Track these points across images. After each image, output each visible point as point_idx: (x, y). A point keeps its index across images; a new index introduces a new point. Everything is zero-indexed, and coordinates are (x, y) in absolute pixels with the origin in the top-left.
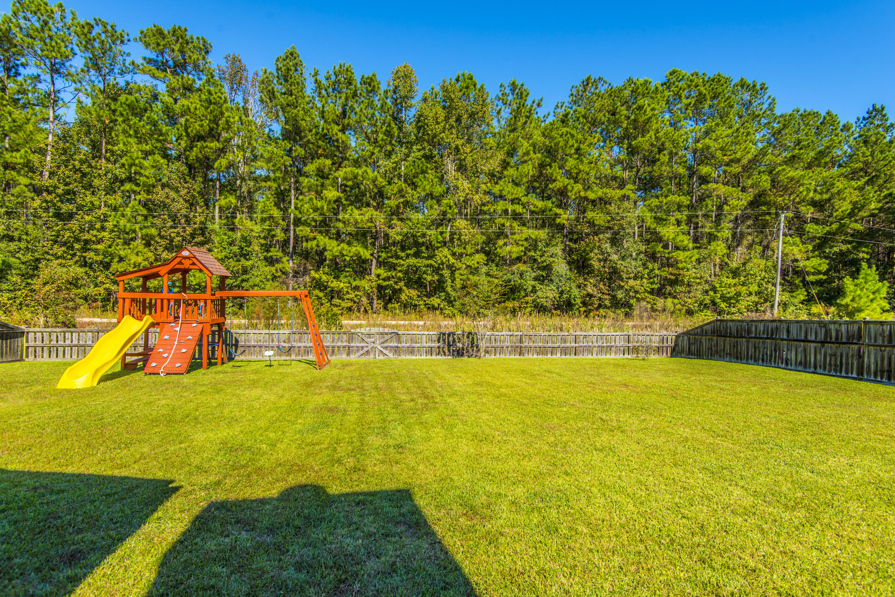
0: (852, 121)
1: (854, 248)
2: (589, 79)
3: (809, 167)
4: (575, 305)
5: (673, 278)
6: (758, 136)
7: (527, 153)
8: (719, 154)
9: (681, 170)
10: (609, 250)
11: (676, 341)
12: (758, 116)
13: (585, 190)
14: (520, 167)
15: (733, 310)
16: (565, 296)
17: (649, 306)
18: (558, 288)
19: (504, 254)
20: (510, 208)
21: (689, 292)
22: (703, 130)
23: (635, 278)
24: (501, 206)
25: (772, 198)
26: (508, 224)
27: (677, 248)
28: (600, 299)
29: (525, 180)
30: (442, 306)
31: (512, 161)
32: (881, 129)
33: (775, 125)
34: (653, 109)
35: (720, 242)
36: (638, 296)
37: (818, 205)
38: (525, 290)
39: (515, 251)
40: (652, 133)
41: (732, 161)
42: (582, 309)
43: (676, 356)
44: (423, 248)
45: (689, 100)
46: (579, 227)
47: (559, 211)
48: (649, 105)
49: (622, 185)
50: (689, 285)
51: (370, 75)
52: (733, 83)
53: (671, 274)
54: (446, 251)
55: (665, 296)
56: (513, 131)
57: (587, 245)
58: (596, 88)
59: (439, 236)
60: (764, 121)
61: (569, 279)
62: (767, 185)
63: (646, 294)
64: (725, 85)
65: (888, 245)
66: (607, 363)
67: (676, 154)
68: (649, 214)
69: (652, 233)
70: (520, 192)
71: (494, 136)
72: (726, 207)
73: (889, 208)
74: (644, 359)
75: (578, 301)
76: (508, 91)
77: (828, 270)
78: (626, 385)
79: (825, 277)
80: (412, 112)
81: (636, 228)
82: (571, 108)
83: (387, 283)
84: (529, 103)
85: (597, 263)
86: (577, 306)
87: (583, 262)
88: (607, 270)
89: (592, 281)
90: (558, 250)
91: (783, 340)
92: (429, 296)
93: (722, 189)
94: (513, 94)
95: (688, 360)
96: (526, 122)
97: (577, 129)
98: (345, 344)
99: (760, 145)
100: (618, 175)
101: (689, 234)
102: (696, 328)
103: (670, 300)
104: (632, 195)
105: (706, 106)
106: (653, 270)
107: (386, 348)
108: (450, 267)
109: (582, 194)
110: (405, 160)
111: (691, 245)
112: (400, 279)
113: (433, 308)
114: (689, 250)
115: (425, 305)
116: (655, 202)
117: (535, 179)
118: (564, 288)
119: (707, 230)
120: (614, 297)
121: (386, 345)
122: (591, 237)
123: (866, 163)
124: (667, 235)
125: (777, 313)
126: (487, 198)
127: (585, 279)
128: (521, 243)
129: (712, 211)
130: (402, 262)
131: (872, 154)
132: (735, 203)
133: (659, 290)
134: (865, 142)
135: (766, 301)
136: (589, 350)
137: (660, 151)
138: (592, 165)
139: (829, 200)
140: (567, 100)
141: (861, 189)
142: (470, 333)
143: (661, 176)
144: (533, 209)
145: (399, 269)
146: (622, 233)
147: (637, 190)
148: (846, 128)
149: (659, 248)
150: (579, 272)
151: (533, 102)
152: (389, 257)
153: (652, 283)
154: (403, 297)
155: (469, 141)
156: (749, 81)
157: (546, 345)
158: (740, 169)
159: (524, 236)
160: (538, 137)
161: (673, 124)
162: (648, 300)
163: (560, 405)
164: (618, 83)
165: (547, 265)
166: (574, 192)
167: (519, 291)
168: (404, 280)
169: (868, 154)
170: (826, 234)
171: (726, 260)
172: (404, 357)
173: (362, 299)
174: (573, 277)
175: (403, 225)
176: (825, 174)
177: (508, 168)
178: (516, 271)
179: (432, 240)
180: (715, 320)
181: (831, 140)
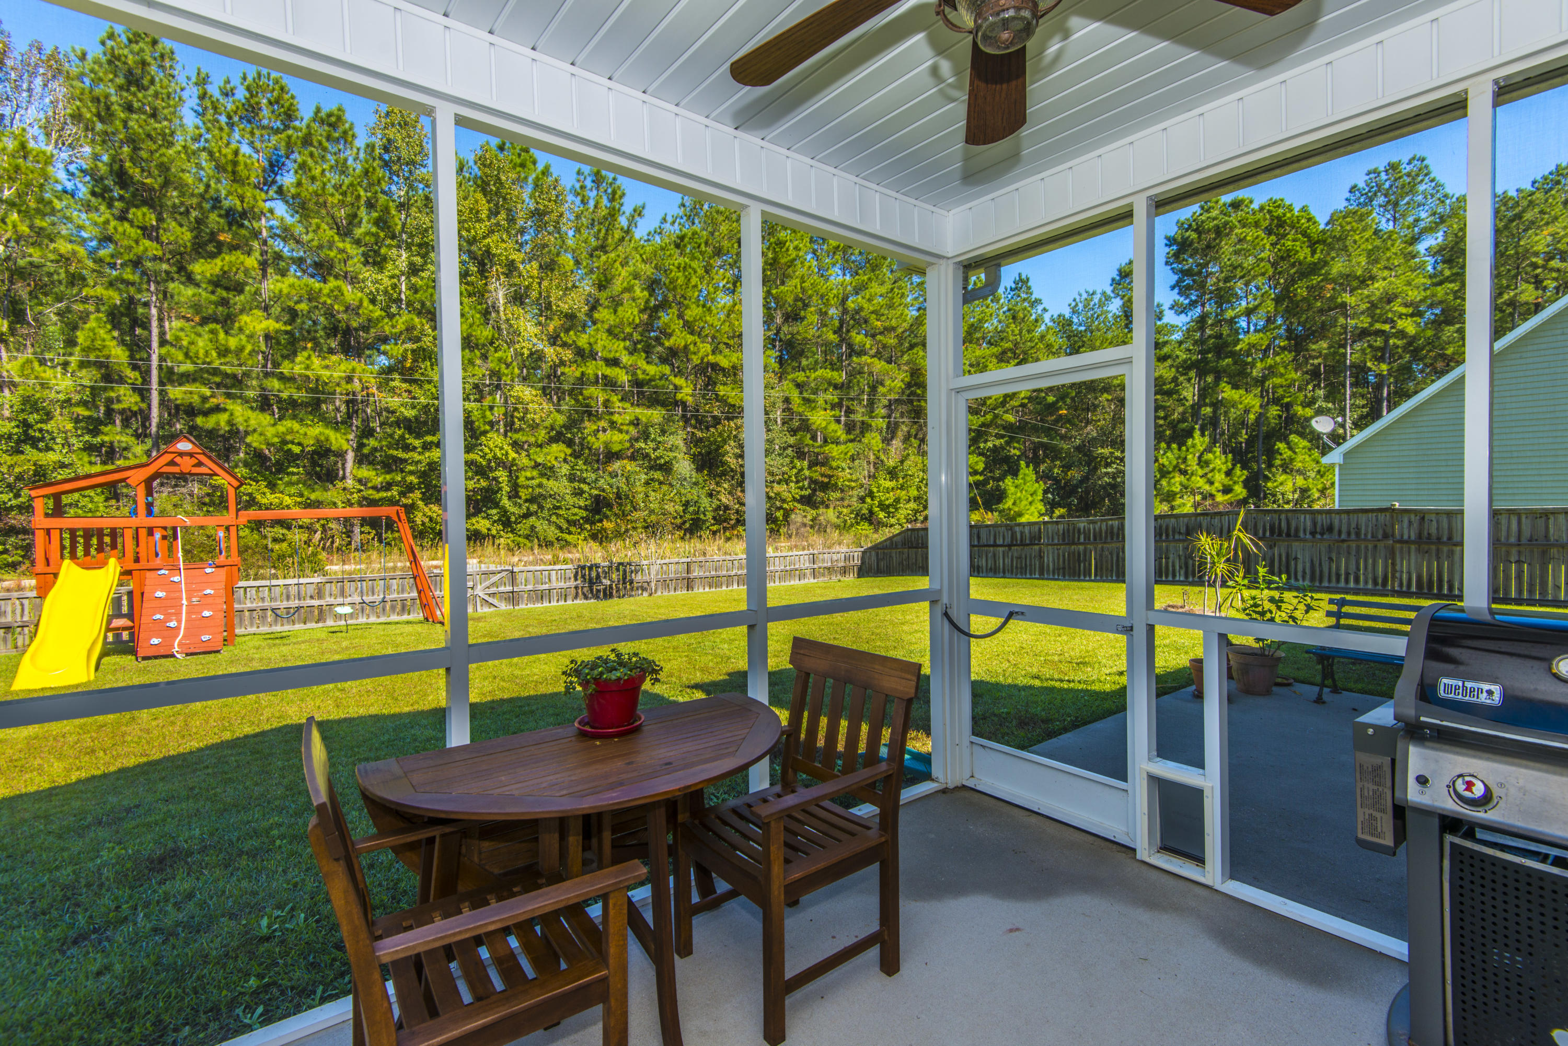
1: (1007, 443)
4: (704, 521)
5: (826, 480)
6: (911, 298)
8: (873, 318)
11: (863, 558)
13: (715, 354)
15: (893, 521)
16: (691, 509)
18: (681, 498)
19: (597, 445)
21: (842, 499)
22: (854, 284)
23: (782, 481)
24: (589, 368)
26: (603, 398)
27: (828, 441)
28: (738, 512)
30: (494, 532)
32: (1027, 304)
34: (796, 248)
35: (874, 434)
36: (785, 506)
39: (617, 440)
40: (796, 281)
41: (886, 329)
42: (715, 528)
43: (863, 576)
46: (707, 407)
47: (679, 382)
50: (843, 490)
51: (334, 109)
53: (823, 475)
54: (499, 438)
55: (816, 505)
56: (603, 249)
57: (720, 435)
59: (488, 413)
61: (696, 484)
63: (795, 504)
65: (1036, 440)
68: (795, 393)
69: (799, 420)
72: (881, 389)
73: (1036, 398)
75: (710, 515)
76: (589, 182)
77: (985, 469)
79: (981, 478)
81: (780, 412)
84: (627, 208)
86: (708, 524)
87: (715, 459)
89: (726, 487)
90: (678, 439)
93: (879, 365)
94: (599, 189)
97: (695, 259)
99: (916, 311)
101: (841, 421)
103: (821, 511)
106: (802, 469)
107: (493, 595)
108: (509, 466)
109: (711, 358)
110: (410, 274)
111: (843, 437)
113: (479, 537)
114: (842, 443)
116: (801, 377)
118: (689, 497)
119: (859, 417)
121: (493, 590)
122: (725, 422)
123: (1016, 344)
124: (816, 422)
126: (570, 354)
127: (718, 484)
128: (625, 428)
129: (865, 393)
130: (417, 457)
131: (1020, 333)
132: (891, 384)
133: (810, 497)
134: (1014, 318)
136: (771, 576)
137: (807, 306)
140: (679, 213)
142: (620, 564)
143: (805, 341)
144: (642, 376)
145: (409, 468)
147: (778, 357)
149: (807, 440)
150: (708, 473)
152: (386, 446)
153: (801, 489)
158: (896, 341)
159: (629, 417)
162: (797, 511)
165: (665, 464)
166: (698, 355)
168: (420, 488)
169: (1017, 332)
170: (980, 426)
171: (883, 457)
172: (524, 606)
173: (330, 525)
174: (701, 481)
175: (417, 392)
176: (978, 353)
177: (600, 308)
178: (620, 472)
179: (474, 418)
180: (908, 530)
181: (982, 312)
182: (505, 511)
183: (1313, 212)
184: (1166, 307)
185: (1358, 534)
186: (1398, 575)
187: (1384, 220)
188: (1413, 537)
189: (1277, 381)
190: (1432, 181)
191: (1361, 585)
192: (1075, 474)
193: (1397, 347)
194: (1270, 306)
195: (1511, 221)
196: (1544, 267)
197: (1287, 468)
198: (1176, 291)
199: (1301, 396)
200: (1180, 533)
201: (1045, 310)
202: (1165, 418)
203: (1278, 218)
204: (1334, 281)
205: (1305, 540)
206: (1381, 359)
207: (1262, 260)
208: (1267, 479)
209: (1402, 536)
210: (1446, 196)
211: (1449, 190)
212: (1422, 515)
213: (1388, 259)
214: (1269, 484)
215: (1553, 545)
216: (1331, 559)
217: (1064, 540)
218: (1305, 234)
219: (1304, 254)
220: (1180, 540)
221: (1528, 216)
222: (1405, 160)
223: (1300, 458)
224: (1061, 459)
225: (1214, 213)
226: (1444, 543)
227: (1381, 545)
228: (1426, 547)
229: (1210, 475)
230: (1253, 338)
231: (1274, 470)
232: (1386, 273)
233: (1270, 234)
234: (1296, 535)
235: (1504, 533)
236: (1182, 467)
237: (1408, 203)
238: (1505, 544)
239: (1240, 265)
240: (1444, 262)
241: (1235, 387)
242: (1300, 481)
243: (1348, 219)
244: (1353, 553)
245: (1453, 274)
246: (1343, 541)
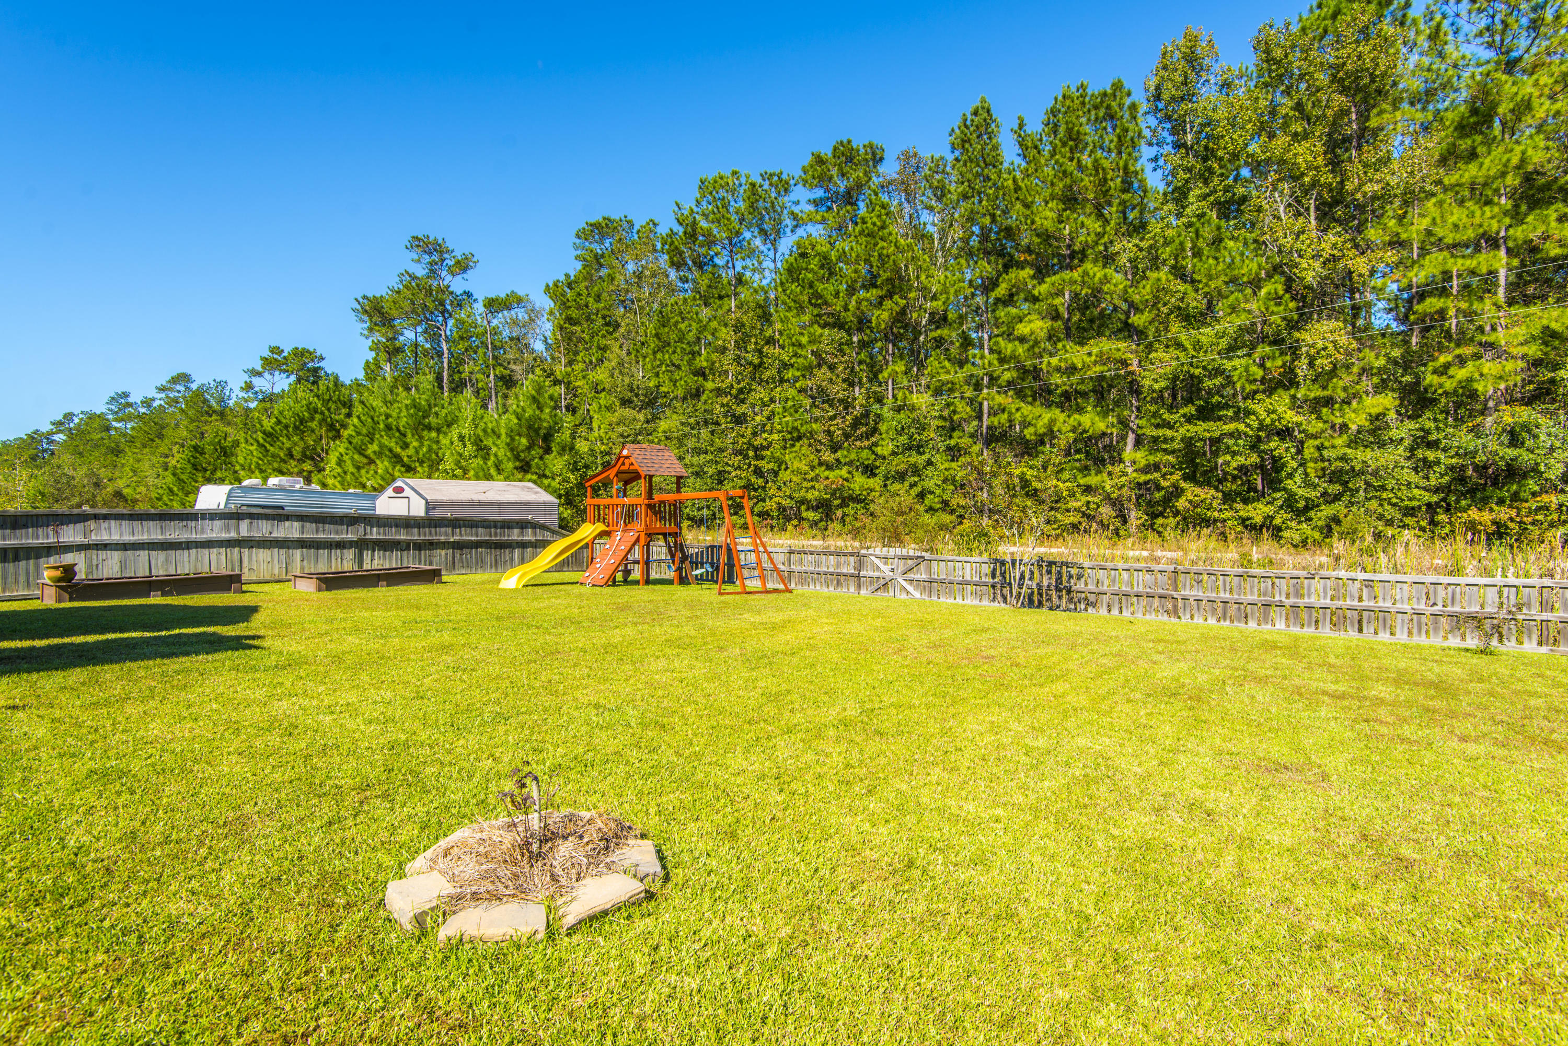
83: (1147, 477)
98: (853, 571)
107: (910, 582)
112: (1172, 468)
121: (910, 576)
142: (1052, 563)
145: (1167, 447)
154: (1180, 504)
172: (936, 599)
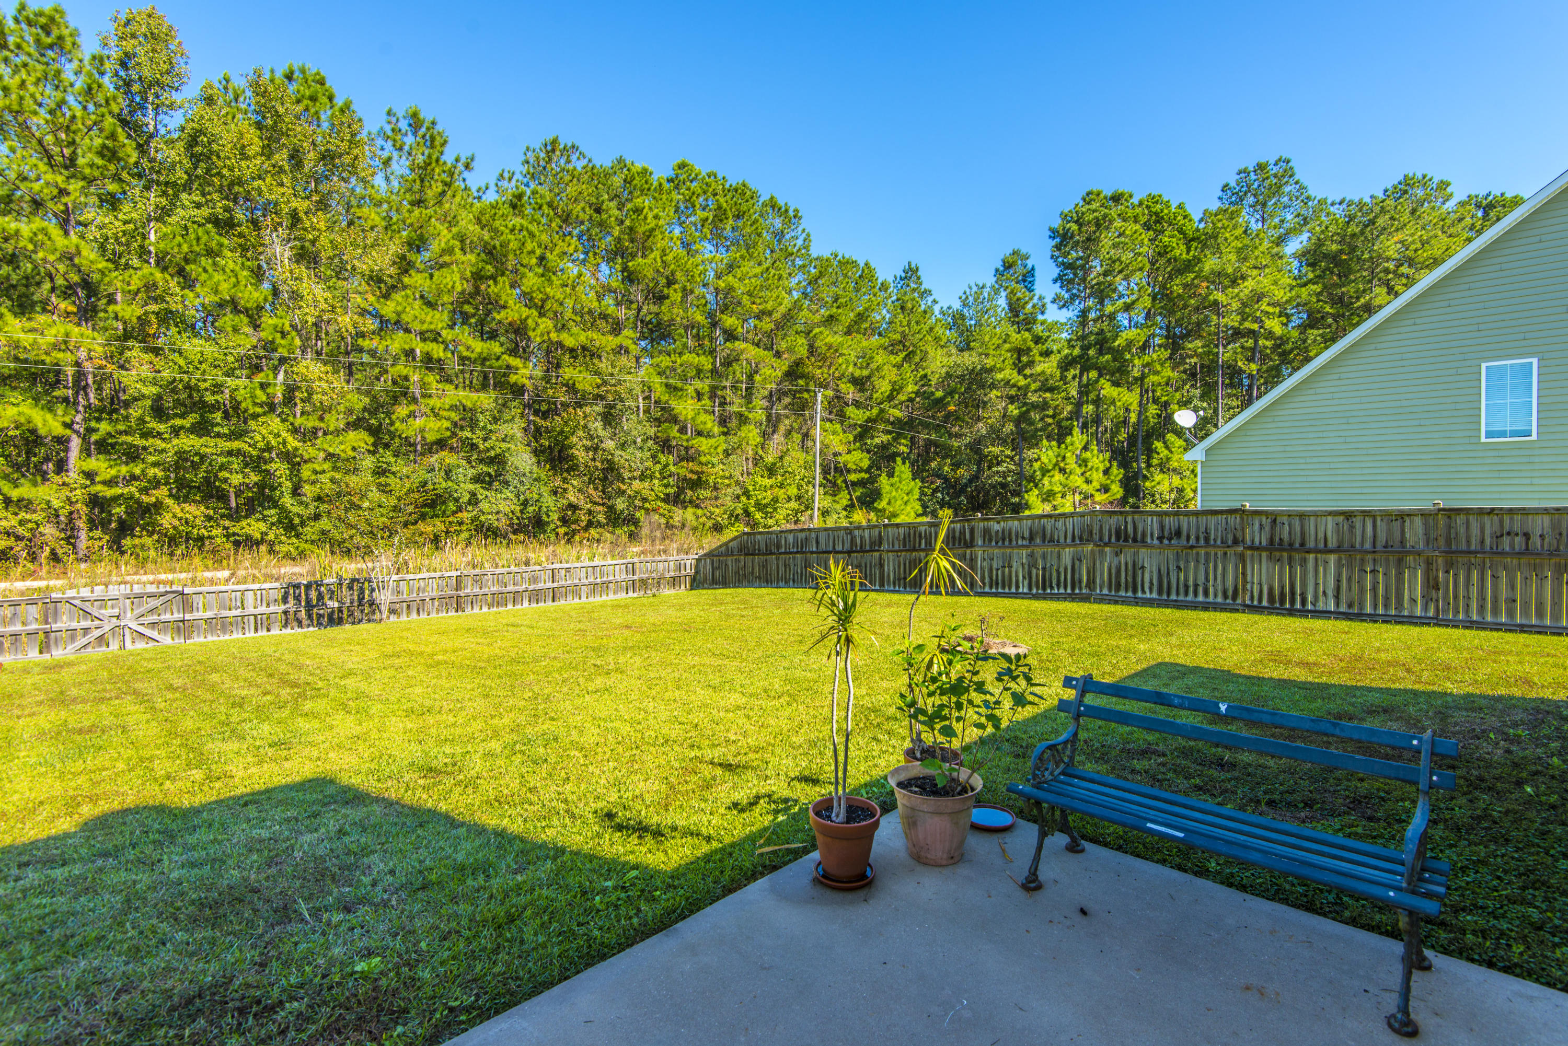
0: (890, 279)
1: (895, 439)
2: (554, 142)
3: (848, 333)
4: (548, 523)
5: (695, 477)
6: (794, 282)
7: (449, 251)
8: (745, 300)
9: (700, 318)
10: (601, 433)
11: (697, 567)
12: (792, 254)
13: (558, 330)
14: (436, 274)
15: (770, 521)
16: (531, 509)
17: (663, 521)
18: (518, 496)
19: (411, 433)
20: (420, 348)
21: (716, 498)
22: (725, 261)
23: (642, 478)
24: (397, 342)
25: (810, 369)
26: (415, 377)
27: (700, 434)
28: (590, 512)
29: (446, 298)
30: (271, 536)
31: (418, 260)
32: (916, 295)
33: (813, 271)
34: (656, 217)
35: (752, 427)
36: (647, 505)
37: (859, 383)
38: (456, 500)
39: (434, 428)
40: (656, 254)
41: (762, 312)
42: (562, 531)
43: (697, 588)
44: (218, 416)
45: (706, 214)
46: (550, 392)
47: (515, 362)
48: (650, 208)
49: (617, 329)
50: (716, 488)
51: (48, 9)
52: (761, 200)
53: (692, 472)
54: (275, 423)
55: (684, 505)
56: (419, 203)
57: (566, 423)
58: (568, 162)
59: (259, 392)
60: (799, 262)
61: (537, 480)
62: (803, 352)
63: (659, 503)
64: (751, 202)
65: (924, 437)
66: (603, 606)
67: (692, 292)
68: (657, 380)
69: (663, 409)
70: (438, 319)
71: (379, 204)
72: (757, 378)
73: (925, 392)
74: (654, 596)
75: (555, 516)
76: (403, 125)
77: (870, 467)
78: (628, 627)
79: (867, 476)
80: (174, 121)
81: (641, 400)
82: (527, 185)
83: (117, 491)
84: (448, 158)
85: (583, 454)
86: (552, 526)
87: (560, 451)
88: (599, 464)
89: (575, 483)
90: (515, 429)
91: (812, 553)
92: (234, 516)
93: (752, 352)
94: (415, 134)
95: (710, 591)
96: (443, 193)
97: (539, 224)
98: (34, 626)
99: (796, 295)
100: (609, 312)
101: (713, 412)
102: (721, 546)
103: (690, 510)
104: (632, 347)
105: (728, 227)
106: (667, 465)
107: (153, 625)
108: (288, 457)
109: (554, 336)
110: (157, 220)
111: (716, 430)
112: (156, 483)
113: (251, 543)
114: (714, 436)
115: (227, 536)
116: (665, 361)
117: (465, 298)
118: (528, 495)
119: (735, 408)
120: (611, 508)
121: (152, 618)
122: (571, 409)
123: (903, 335)
124: (684, 413)
125: (817, 523)
126: (370, 324)
127: (565, 480)
128: (445, 414)
129: (742, 382)
130: (160, 445)
131: (909, 325)
132: (768, 373)
133: (677, 495)
134: (902, 308)
135: (807, 508)
136: (575, 591)
137: (670, 283)
138: (568, 290)
139: (869, 377)
140: (520, 169)
141: (899, 366)
142: (353, 580)
143: (672, 322)
144: (465, 353)
145: (151, 459)
146: (619, 407)
147: (639, 339)
148: (884, 287)
149: (674, 432)
150: (553, 468)
151: (457, 160)
152: (121, 433)
153: (666, 486)
154: (166, 521)
155: (323, 205)
156: (781, 203)
157: (504, 589)
158: (772, 326)
159: (448, 401)
160: (467, 224)
161: (687, 246)
162: (661, 511)
163: (536, 660)
164: (603, 161)
165: (497, 456)
166: (538, 331)
167: (444, 503)
168: (166, 484)
169: (905, 323)
170: (866, 421)
171: (761, 452)
172: (202, 639)
173: (41, 529)
174: (543, 477)
175: (159, 363)
176: (865, 344)
177: (412, 272)
178: (437, 466)
179: (239, 398)
180: (744, 534)
181: (870, 300)
182: (283, 510)
183: (1189, 210)
184: (1048, 300)
185: (1207, 539)
186: (1249, 586)
187: (1253, 220)
188: (1264, 543)
189: (1154, 378)
190: (1296, 183)
191: (1211, 599)
192: (963, 473)
193: (1266, 348)
194: (1147, 302)
195: (1366, 226)
196: (1395, 272)
197: (1163, 467)
198: (1058, 284)
199: (1178, 395)
200: (1023, 538)
201: (935, 302)
202: (1053, 417)
203: (1156, 214)
204: (1206, 279)
205: (1152, 547)
206: (1251, 360)
207: (1140, 254)
208: (1145, 478)
209: (1253, 541)
210: (1308, 198)
211: (1311, 192)
212: (1274, 518)
213: (1256, 258)
214: (1148, 484)
215: (1409, 553)
216: (1179, 568)
217: (904, 546)
218: (1181, 231)
219: (1180, 251)
220: (1023, 546)
221: (1381, 222)
222: (1272, 162)
223: (1175, 457)
224: (952, 457)
225: (1094, 206)
226: (1296, 550)
227: (1230, 551)
228: (1278, 554)
229: (1088, 474)
230: (1131, 334)
231: (1152, 469)
232: (1255, 272)
233: (1149, 229)
234: (1143, 541)
235: (1358, 539)
236: (1062, 465)
237: (1275, 204)
238: (1360, 551)
239: (1119, 259)
240: (1308, 265)
241: (1116, 384)
242: (1176, 481)
243: (1220, 217)
244: (1202, 560)
245: (1316, 277)
246: (1192, 547)
